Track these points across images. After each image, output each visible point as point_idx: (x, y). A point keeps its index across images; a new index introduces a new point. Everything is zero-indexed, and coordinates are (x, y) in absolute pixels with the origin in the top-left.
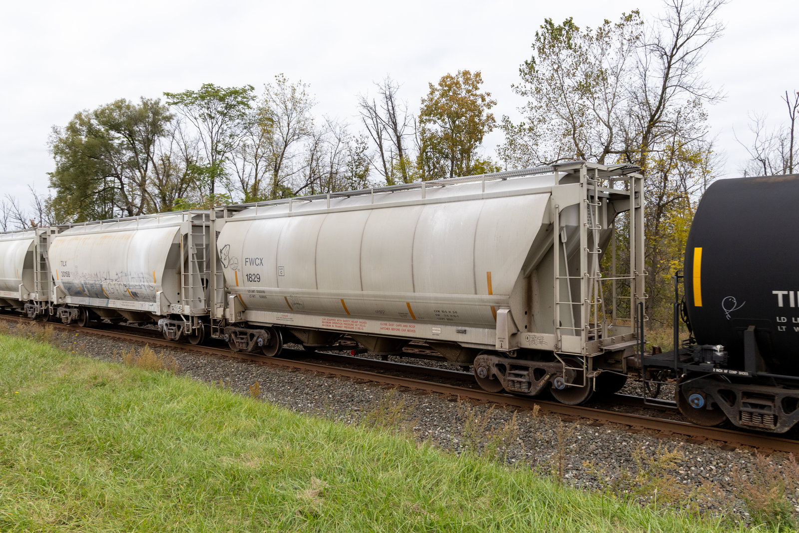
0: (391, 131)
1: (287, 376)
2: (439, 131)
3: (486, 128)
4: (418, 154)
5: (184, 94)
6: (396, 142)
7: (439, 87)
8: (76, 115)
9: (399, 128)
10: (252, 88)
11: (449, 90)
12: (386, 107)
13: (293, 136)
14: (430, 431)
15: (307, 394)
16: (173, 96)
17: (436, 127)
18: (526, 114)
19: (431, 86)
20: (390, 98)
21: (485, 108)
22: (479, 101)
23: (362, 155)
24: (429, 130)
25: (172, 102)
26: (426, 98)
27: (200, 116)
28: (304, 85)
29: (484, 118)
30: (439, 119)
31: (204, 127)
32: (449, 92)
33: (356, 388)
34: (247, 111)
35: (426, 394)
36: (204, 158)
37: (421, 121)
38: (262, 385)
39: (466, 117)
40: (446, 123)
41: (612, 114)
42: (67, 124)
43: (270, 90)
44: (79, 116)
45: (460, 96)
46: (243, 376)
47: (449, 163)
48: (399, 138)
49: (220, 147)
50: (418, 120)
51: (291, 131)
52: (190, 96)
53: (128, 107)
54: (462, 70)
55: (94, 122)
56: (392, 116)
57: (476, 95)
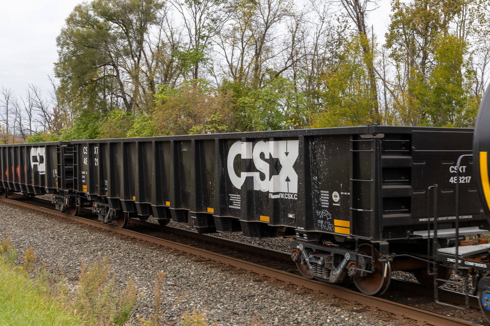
8: (76, 7)
13: (274, 18)
27: (186, 2)
31: (188, 13)
44: (78, 8)
55: (91, 13)
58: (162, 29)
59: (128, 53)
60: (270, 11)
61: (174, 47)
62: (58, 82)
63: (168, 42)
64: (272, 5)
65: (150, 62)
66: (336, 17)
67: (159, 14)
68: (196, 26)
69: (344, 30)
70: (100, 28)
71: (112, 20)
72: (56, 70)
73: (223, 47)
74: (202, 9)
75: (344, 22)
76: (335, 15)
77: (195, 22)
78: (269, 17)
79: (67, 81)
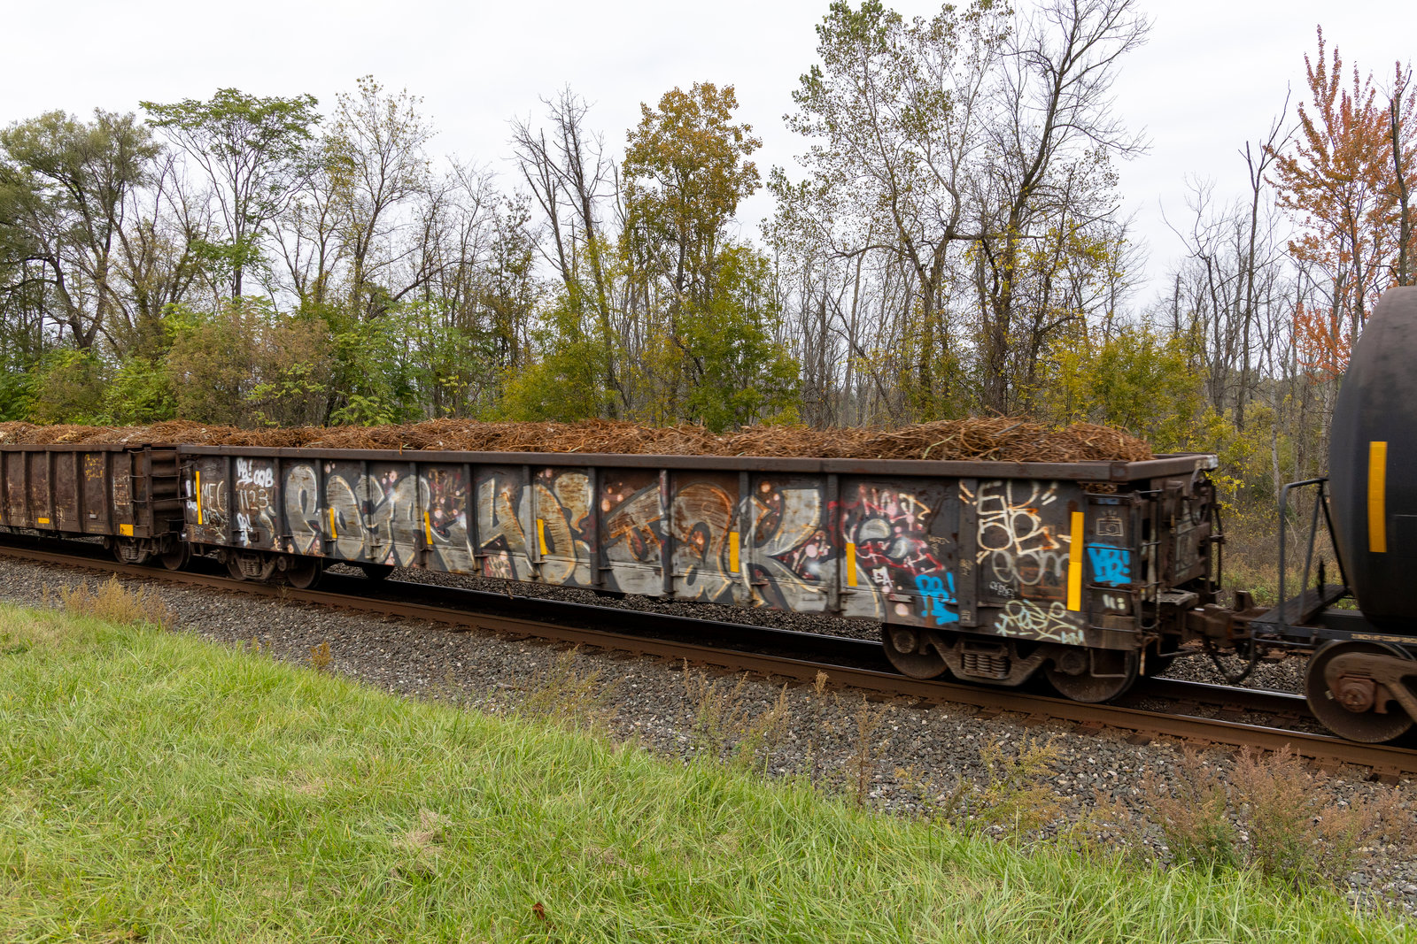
0: (571, 188)
1: (379, 628)
2: (660, 190)
3: (742, 189)
4: (620, 232)
6: (581, 209)
7: (660, 113)
9: (587, 183)
10: (314, 102)
11: (678, 118)
12: (563, 145)
13: (392, 192)
14: (638, 723)
15: (416, 662)
16: (160, 109)
17: (652, 184)
18: (811, 167)
19: (645, 109)
20: (570, 128)
21: (740, 152)
22: (731, 140)
23: (519, 231)
24: (641, 188)
25: (158, 120)
26: (636, 130)
27: (212, 149)
28: (413, 99)
29: (739, 169)
30: (658, 169)
31: (220, 171)
32: (677, 121)
33: (506, 650)
34: (304, 144)
35: (631, 658)
36: (220, 227)
37: (627, 173)
38: (332, 646)
39: (707, 167)
40: (671, 178)
41: (959, 170)
43: (348, 105)
45: (697, 130)
46: (296, 630)
47: (676, 249)
48: (586, 203)
49: (253, 209)
50: (621, 170)
51: (387, 183)
52: (193, 110)
53: (70, 128)
54: (701, 82)
56: (575, 162)
57: (725, 129)
60: (383, 180)
61: (190, 233)
68: (237, 198)
70: (19, 184)
71: (46, 170)
77: (236, 190)
78: (383, 191)
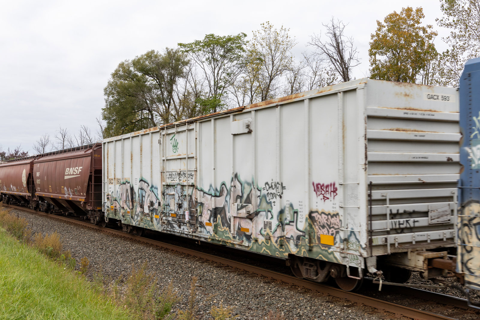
2: (388, 61)
3: (428, 57)
5: (193, 44)
7: (385, 24)
8: (120, 64)
10: (245, 35)
13: (277, 72)
16: (184, 46)
17: (383, 58)
19: (379, 23)
21: (426, 39)
24: (379, 60)
25: (184, 50)
27: (207, 60)
29: (426, 48)
37: (371, 54)
42: (113, 72)
44: (122, 65)
49: (221, 83)
50: (369, 53)
52: (199, 44)
53: (156, 56)
55: (132, 69)
57: (418, 28)
58: (188, 81)
59: (161, 100)
60: (273, 67)
61: (197, 95)
62: (105, 124)
63: (192, 91)
64: (275, 62)
65: (178, 107)
66: (326, 71)
67: (186, 69)
68: (215, 79)
69: (332, 81)
70: (139, 80)
71: (148, 74)
72: (103, 114)
73: (235, 94)
74: (219, 66)
75: (332, 75)
76: (325, 70)
77: (214, 76)
78: (273, 72)
79: (111, 123)
